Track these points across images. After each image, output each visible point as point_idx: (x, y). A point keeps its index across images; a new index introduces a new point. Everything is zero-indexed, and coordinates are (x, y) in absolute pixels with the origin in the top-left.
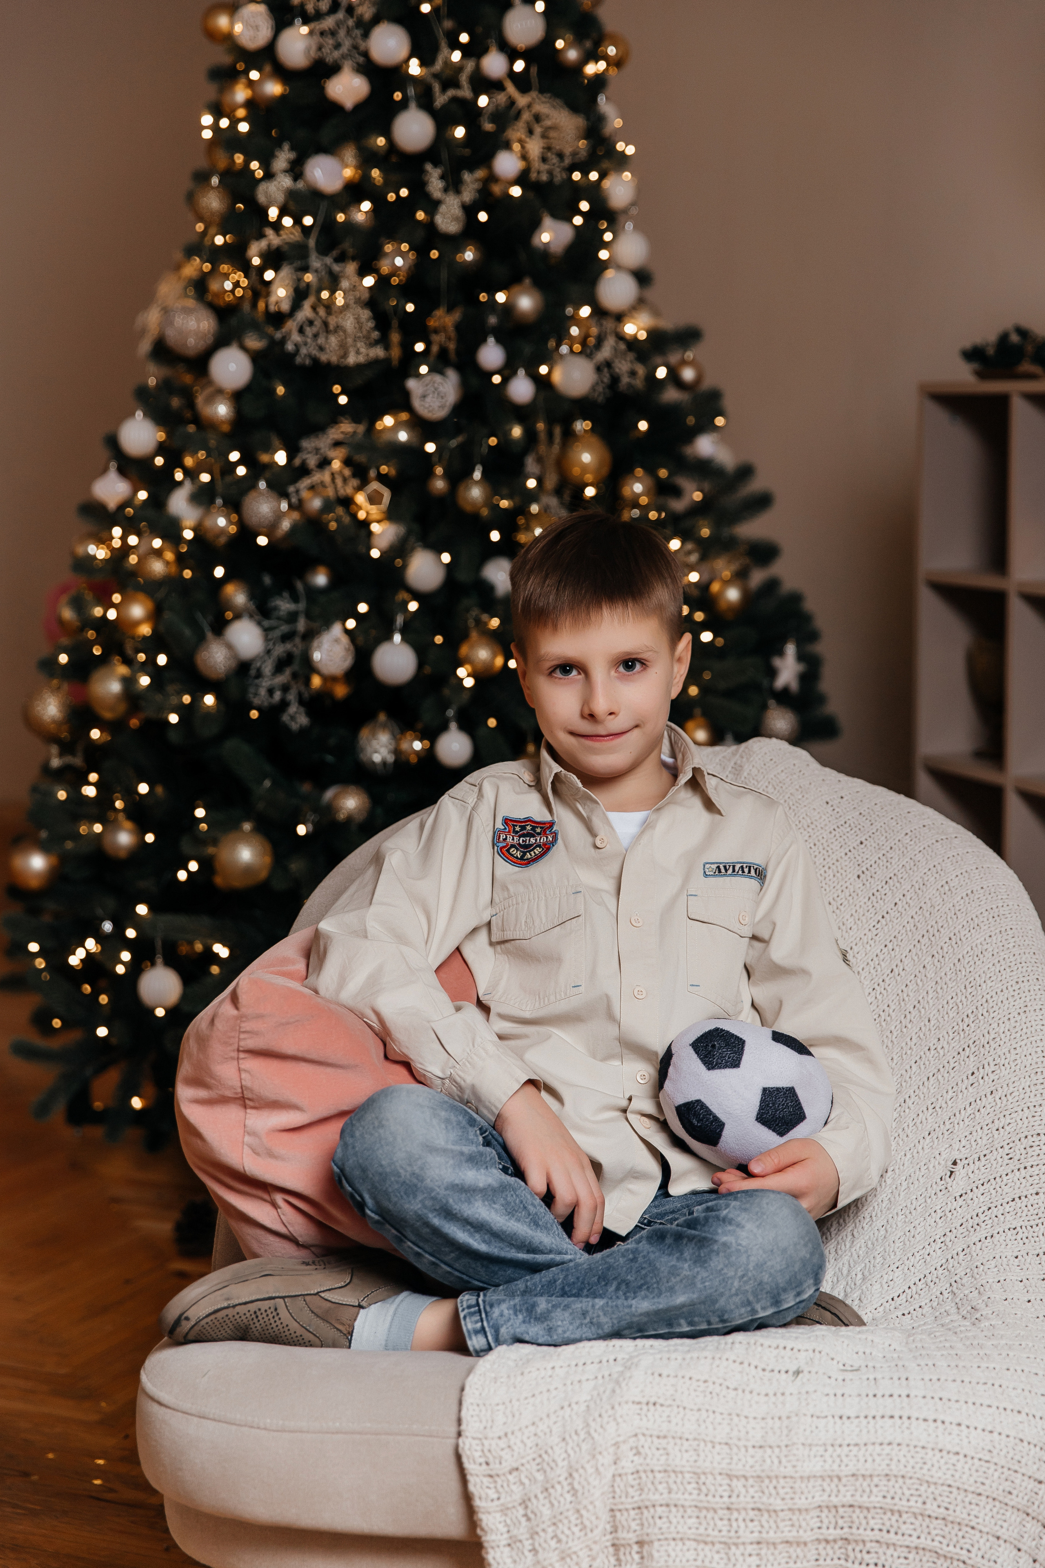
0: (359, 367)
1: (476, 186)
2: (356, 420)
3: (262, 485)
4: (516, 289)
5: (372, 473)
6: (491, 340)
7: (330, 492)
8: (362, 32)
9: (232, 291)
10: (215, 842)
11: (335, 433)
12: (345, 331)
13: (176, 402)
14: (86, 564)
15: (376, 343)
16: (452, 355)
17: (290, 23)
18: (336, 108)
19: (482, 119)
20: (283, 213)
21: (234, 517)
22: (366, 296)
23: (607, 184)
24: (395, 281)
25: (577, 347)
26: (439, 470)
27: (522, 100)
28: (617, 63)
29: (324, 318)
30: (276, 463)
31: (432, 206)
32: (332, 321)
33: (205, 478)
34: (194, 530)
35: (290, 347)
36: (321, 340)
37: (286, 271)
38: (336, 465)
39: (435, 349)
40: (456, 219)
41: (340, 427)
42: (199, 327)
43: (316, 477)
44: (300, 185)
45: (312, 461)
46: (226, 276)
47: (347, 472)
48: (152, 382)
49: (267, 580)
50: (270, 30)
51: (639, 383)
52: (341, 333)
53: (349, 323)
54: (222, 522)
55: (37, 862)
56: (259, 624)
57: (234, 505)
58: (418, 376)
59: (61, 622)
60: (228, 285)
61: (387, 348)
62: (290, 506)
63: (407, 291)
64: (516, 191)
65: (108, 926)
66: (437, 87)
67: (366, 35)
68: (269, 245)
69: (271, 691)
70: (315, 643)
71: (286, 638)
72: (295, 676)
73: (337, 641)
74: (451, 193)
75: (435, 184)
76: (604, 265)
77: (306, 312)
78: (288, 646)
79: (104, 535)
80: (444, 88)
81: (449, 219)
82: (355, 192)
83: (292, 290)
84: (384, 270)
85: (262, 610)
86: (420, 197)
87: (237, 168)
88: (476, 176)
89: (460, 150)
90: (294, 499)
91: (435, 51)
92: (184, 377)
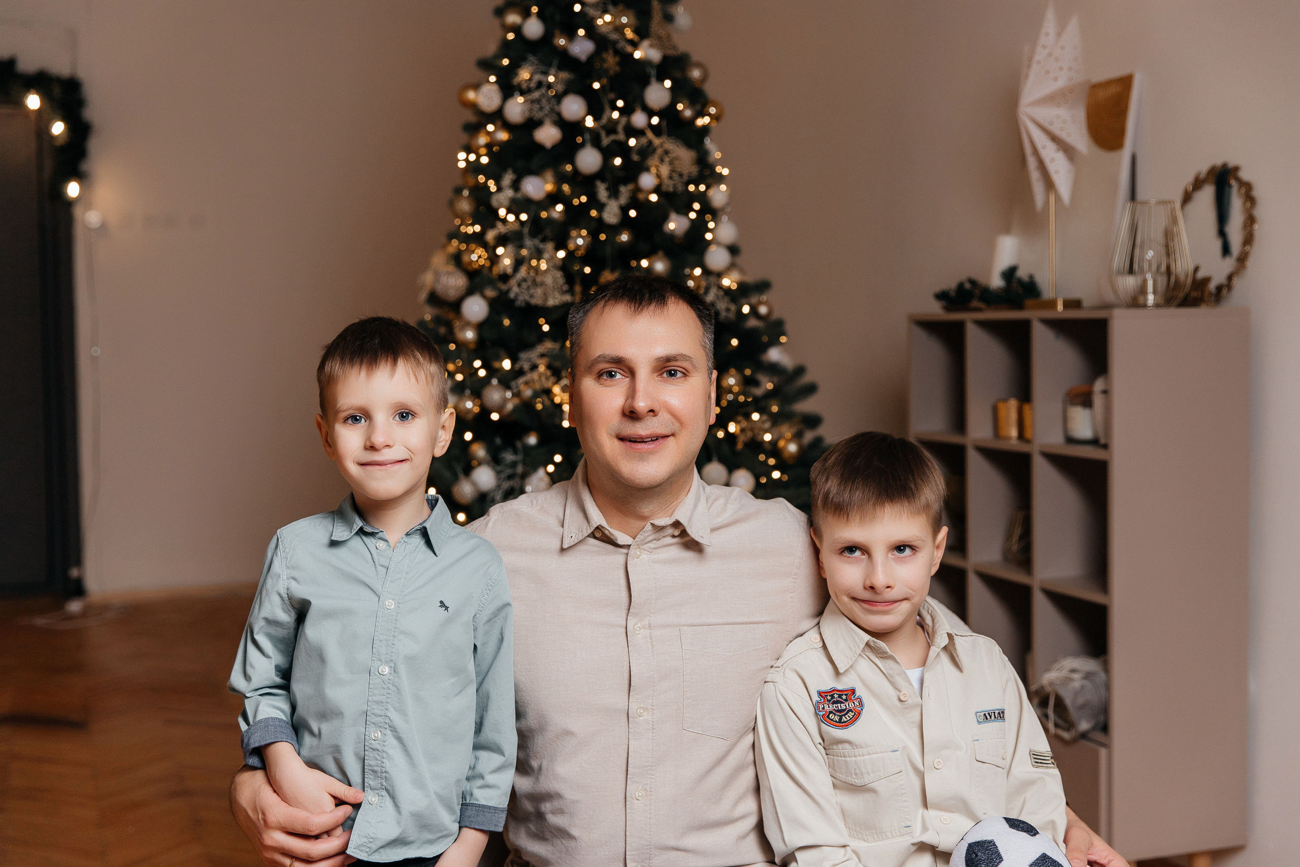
0: (555, 308)
1: (628, 194)
2: (554, 341)
3: (495, 381)
4: (653, 258)
7: (538, 386)
8: (557, 100)
9: (477, 261)
11: (540, 349)
12: (546, 285)
13: (442, 329)
15: (566, 292)
17: (512, 96)
18: (540, 147)
19: (631, 153)
20: (509, 212)
21: (478, 401)
22: (560, 263)
23: (711, 193)
24: (578, 254)
27: (657, 141)
28: (716, 118)
29: (533, 277)
30: (504, 368)
31: (601, 207)
32: (539, 279)
33: (459, 377)
35: (512, 295)
36: (532, 291)
37: (510, 248)
38: (542, 368)
40: (615, 215)
41: (544, 346)
42: (456, 283)
43: (528, 377)
45: (526, 366)
46: (473, 252)
47: (549, 373)
48: (428, 317)
49: (498, 441)
50: (499, 100)
51: (732, 316)
52: (544, 287)
53: (549, 280)
56: (493, 469)
57: (477, 394)
60: (475, 257)
61: (572, 295)
62: (514, 395)
63: (586, 260)
64: (654, 198)
66: (603, 134)
67: (559, 102)
68: (499, 232)
70: (527, 480)
71: (510, 477)
73: (541, 479)
74: (612, 199)
75: (602, 192)
76: (709, 243)
77: (523, 272)
78: (511, 483)
80: (608, 135)
81: (611, 215)
82: (553, 199)
83: (514, 260)
84: (571, 246)
85: (495, 460)
86: (594, 202)
87: (480, 185)
88: (628, 188)
89: (618, 173)
90: (515, 390)
91: (602, 111)
92: (447, 314)
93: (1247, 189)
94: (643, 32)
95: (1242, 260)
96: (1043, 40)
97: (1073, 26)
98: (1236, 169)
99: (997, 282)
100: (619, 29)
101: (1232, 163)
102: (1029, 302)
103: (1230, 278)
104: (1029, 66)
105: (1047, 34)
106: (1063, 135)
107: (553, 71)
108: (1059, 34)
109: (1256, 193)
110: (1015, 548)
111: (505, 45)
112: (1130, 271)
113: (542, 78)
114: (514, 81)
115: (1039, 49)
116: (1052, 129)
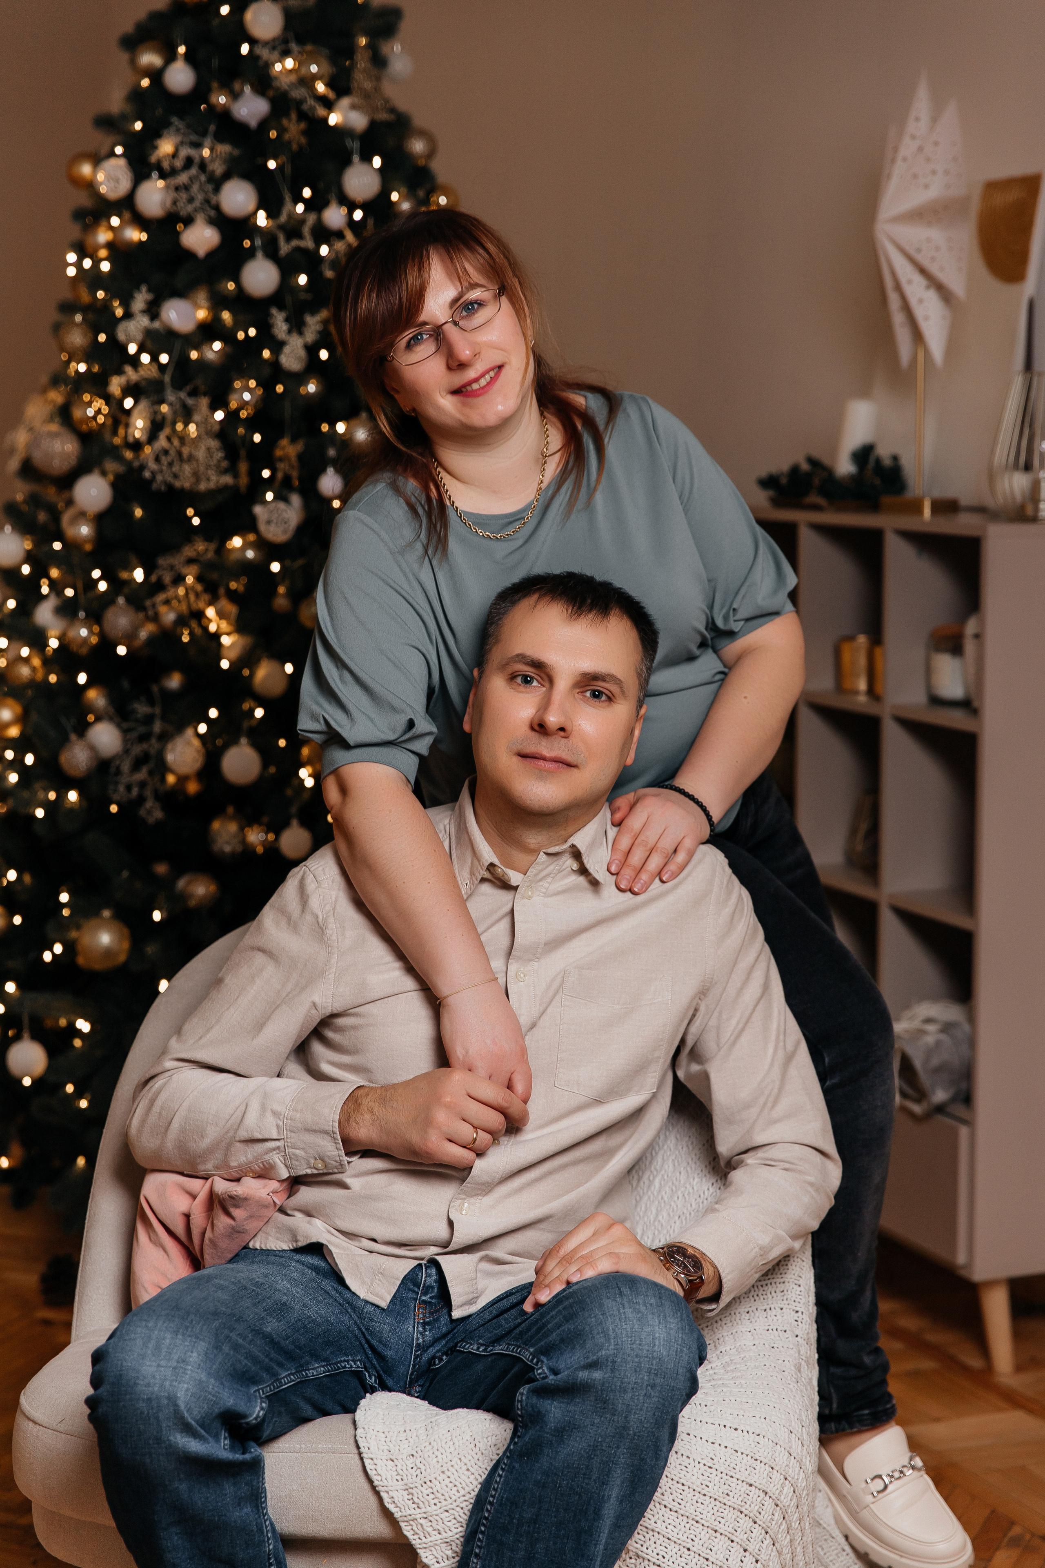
0: (211, 493)
1: (319, 327)
2: (208, 539)
3: (121, 600)
4: (354, 422)
5: (222, 591)
6: (330, 471)
7: (184, 608)
8: (214, 186)
9: (94, 418)
10: (78, 927)
11: (188, 551)
12: (197, 460)
13: (41, 517)
15: (225, 472)
16: (296, 483)
17: (148, 176)
18: (189, 255)
19: (323, 266)
20: (141, 349)
21: (96, 629)
22: (217, 428)
24: (244, 414)
26: (281, 590)
29: (178, 448)
30: (135, 580)
31: (278, 346)
32: (185, 451)
33: (69, 592)
34: (59, 639)
35: (147, 474)
36: (175, 469)
37: (143, 404)
38: (190, 580)
39: (280, 475)
40: (299, 358)
41: (194, 545)
42: (63, 448)
43: (170, 593)
45: (167, 578)
46: (89, 404)
47: (199, 588)
48: (19, 497)
49: (126, 685)
50: (129, 182)
52: (194, 463)
53: (201, 454)
54: (84, 632)
56: (118, 726)
57: (95, 617)
58: (264, 502)
60: (90, 412)
61: (236, 475)
62: (148, 620)
63: (253, 424)
66: (281, 238)
67: (217, 189)
68: (128, 382)
69: (129, 788)
70: (170, 746)
71: (143, 738)
72: (151, 773)
73: (189, 745)
74: (294, 334)
75: (280, 325)
77: (162, 442)
78: (145, 746)
80: (288, 239)
81: (293, 357)
82: (207, 331)
83: (149, 423)
84: (233, 405)
85: (121, 713)
86: (267, 337)
87: (99, 303)
88: (318, 318)
89: (303, 296)
90: (150, 613)
91: (280, 204)
92: (50, 493)
94: (341, 85)
96: (911, 127)
97: (950, 114)
99: (845, 467)
100: (307, 82)
102: (886, 500)
104: (893, 160)
105: (917, 119)
106: (933, 269)
107: (208, 141)
108: (934, 120)
110: (859, 847)
111: (136, 96)
112: (1016, 466)
113: (192, 152)
114: (151, 155)
115: (907, 139)
116: (919, 257)
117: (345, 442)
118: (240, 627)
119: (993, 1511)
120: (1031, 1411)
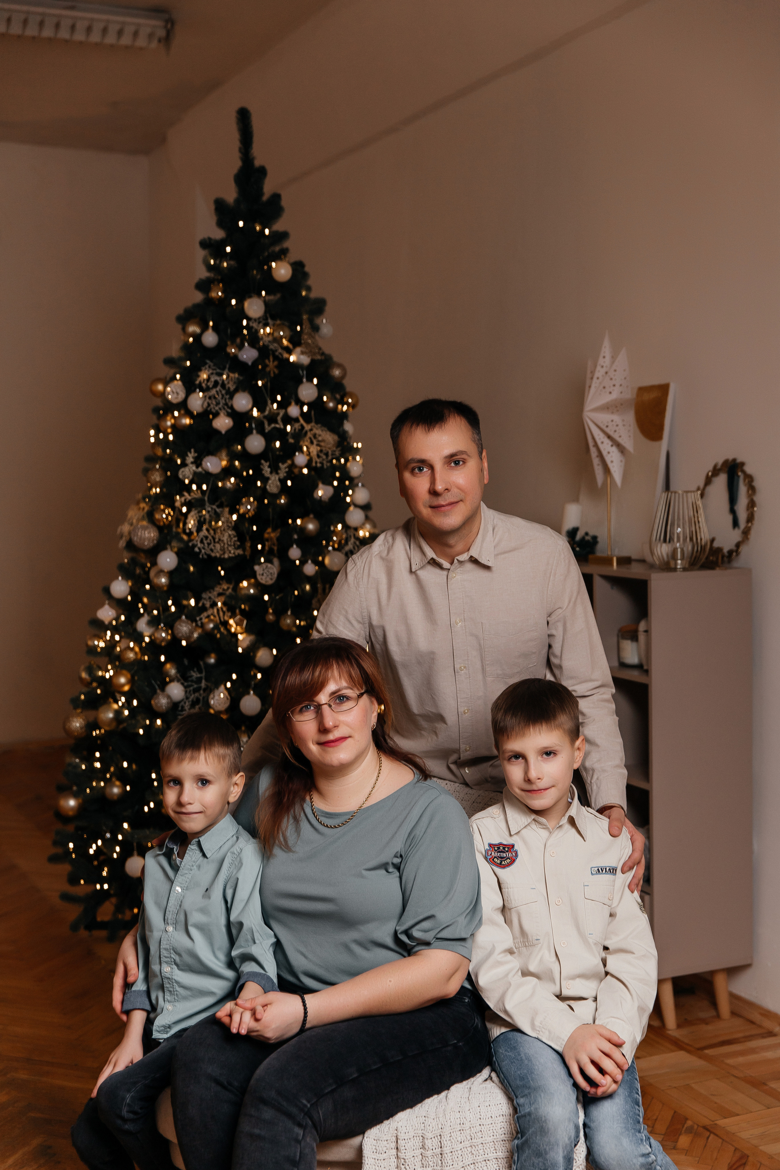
0: (230, 558)
1: (287, 470)
2: (229, 582)
3: (183, 616)
4: (306, 519)
5: (237, 611)
6: (295, 546)
7: (217, 620)
8: (230, 396)
9: (166, 518)
11: (218, 589)
12: (223, 541)
13: (138, 571)
14: (92, 651)
15: (239, 547)
16: (276, 553)
17: (194, 391)
18: (217, 432)
19: (288, 437)
20: (191, 482)
21: (170, 632)
22: (233, 524)
23: (349, 463)
24: (247, 516)
25: (336, 546)
26: (270, 610)
27: (307, 427)
28: (353, 406)
29: (213, 535)
30: (190, 605)
31: (265, 480)
32: (217, 536)
33: (155, 612)
34: (150, 637)
35: (197, 550)
36: (211, 546)
37: (193, 513)
38: (219, 604)
39: (267, 548)
40: (277, 486)
41: (222, 586)
42: (149, 535)
43: (210, 612)
44: (200, 469)
45: (208, 605)
46: (164, 511)
47: (225, 609)
48: (126, 561)
49: (186, 662)
50: (184, 394)
52: (222, 543)
53: (225, 538)
54: (164, 635)
55: (72, 803)
56: (182, 684)
57: (170, 626)
58: (260, 563)
59: (81, 679)
60: (164, 515)
61: (244, 550)
62: (197, 625)
63: (253, 520)
64: (305, 471)
65: (108, 835)
66: (266, 422)
67: (231, 398)
68: (185, 500)
70: (212, 696)
71: (196, 691)
73: (222, 693)
74: (274, 474)
75: (266, 470)
76: (349, 505)
77: (204, 532)
78: (197, 695)
79: (103, 634)
80: (269, 425)
81: (273, 486)
82: (227, 472)
83: (196, 522)
84: (242, 511)
85: (183, 677)
86: (259, 474)
87: (167, 457)
88: (286, 465)
89: (278, 453)
90: (199, 623)
91: (266, 404)
92: (142, 558)
93: (750, 479)
94: (296, 341)
95: (746, 533)
96: (601, 361)
97: (623, 357)
98: (742, 464)
100: (278, 340)
101: (739, 460)
102: (591, 557)
103: (738, 545)
104: (592, 378)
105: (604, 357)
106: (616, 436)
107: (226, 371)
108: (614, 358)
109: (755, 484)
111: (186, 347)
112: (665, 541)
113: (218, 378)
114: (196, 380)
115: (599, 368)
116: (608, 430)
117: (302, 530)
118: (248, 630)
119: (675, 1112)
120: (689, 1052)
